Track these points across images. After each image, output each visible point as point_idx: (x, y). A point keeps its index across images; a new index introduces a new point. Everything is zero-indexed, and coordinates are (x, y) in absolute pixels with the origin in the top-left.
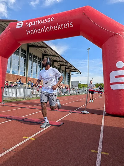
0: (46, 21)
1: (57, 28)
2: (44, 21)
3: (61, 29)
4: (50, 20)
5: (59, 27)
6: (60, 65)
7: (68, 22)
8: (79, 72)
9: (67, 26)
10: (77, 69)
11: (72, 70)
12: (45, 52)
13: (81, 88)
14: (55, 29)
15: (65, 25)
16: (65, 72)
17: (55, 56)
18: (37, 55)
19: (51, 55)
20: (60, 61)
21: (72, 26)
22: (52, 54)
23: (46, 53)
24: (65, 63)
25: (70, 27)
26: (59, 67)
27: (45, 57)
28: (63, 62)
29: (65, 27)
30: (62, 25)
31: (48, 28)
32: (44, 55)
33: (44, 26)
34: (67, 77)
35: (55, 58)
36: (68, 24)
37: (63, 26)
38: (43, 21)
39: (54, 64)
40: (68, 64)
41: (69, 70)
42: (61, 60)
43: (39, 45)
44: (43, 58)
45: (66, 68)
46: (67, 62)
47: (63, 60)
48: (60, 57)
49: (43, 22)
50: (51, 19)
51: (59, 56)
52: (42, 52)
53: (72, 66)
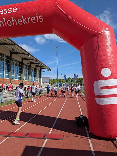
0: (7, 11)
1: (22, 22)
2: (4, 12)
3: (27, 23)
4: (11, 11)
5: (24, 21)
6: (30, 62)
7: (37, 14)
8: (50, 69)
9: (35, 19)
10: (47, 67)
11: (42, 67)
12: (12, 50)
13: (51, 84)
14: (20, 23)
15: (33, 18)
16: (35, 69)
17: (24, 54)
18: (4, 53)
19: (19, 53)
20: (29, 59)
21: (41, 20)
22: (21, 52)
23: (14, 50)
24: (35, 61)
25: (39, 21)
26: (29, 65)
27: (13, 55)
28: (33, 60)
29: (33, 21)
30: (28, 19)
31: (9, 22)
32: (11, 53)
33: (4, 19)
34: (38, 74)
35: (24, 56)
36: (37, 17)
37: (30, 20)
38: (2, 11)
39: (23, 62)
40: (38, 62)
41: (39, 67)
42: (31, 58)
43: (5, 42)
44: (11, 56)
45: (36, 66)
46: (37, 60)
47: (33, 58)
48: (30, 54)
49: (2, 13)
50: (13, 10)
51: (28, 54)
52: (10, 50)
53: (43, 64)
